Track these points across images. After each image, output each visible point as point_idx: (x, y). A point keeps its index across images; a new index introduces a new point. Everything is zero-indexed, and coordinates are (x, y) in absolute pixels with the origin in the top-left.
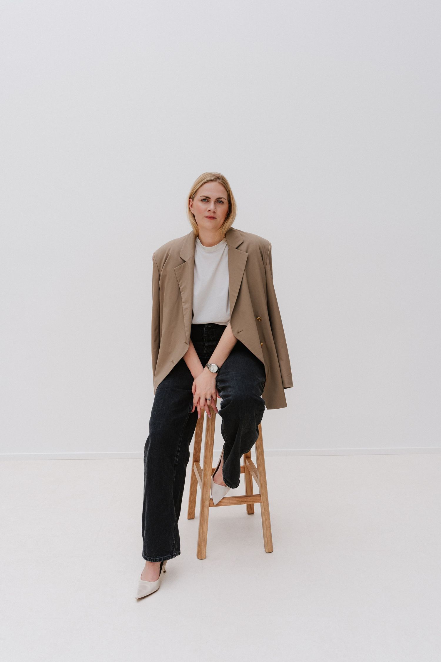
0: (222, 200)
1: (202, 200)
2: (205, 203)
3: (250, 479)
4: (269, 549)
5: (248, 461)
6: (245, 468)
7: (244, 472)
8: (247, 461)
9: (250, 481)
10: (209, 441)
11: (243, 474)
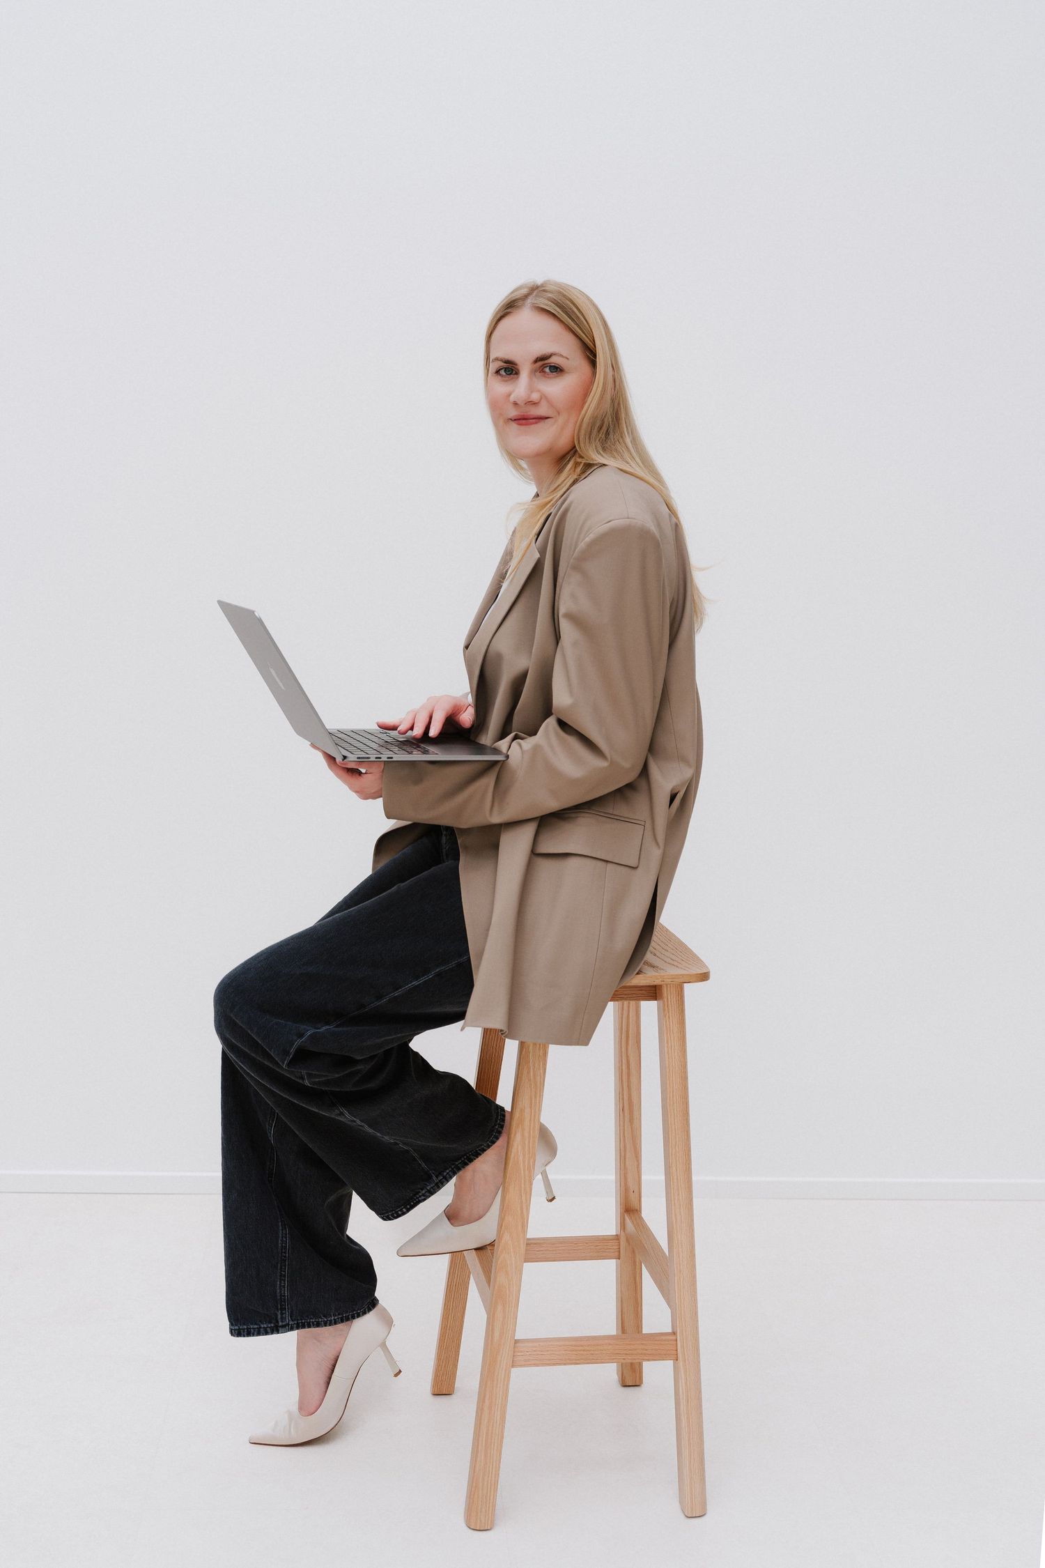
0: (554, 360)
1: (497, 372)
2: (506, 381)
3: (635, 1278)
4: (695, 1508)
5: (631, 1219)
6: (622, 1243)
7: (617, 1254)
8: (628, 1221)
9: (635, 1283)
10: (521, 1158)
11: (614, 1261)
